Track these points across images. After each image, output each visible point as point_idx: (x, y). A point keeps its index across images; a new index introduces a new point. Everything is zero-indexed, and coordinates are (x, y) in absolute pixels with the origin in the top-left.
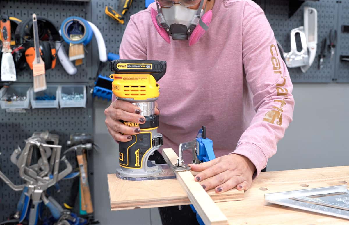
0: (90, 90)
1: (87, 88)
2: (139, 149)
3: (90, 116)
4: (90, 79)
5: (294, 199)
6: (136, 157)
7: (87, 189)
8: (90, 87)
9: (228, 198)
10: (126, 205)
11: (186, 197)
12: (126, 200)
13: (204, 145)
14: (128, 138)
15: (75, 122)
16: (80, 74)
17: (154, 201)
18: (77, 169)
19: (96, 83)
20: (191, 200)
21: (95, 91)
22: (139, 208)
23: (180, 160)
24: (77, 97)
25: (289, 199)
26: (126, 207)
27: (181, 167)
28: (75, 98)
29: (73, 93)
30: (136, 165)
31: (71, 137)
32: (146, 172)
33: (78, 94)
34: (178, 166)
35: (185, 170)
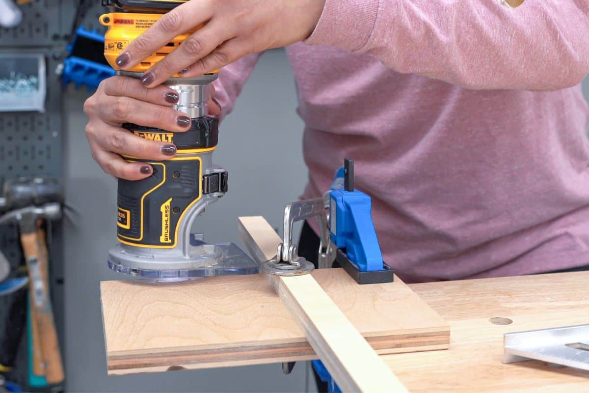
0: (56, 67)
1: (47, 61)
2: (171, 199)
3: (55, 134)
4: (56, 37)
5: (579, 346)
6: (164, 218)
7: (48, 320)
8: (55, 58)
9: (409, 343)
10: (146, 361)
11: (304, 341)
12: (146, 347)
13: (348, 207)
14: (143, 171)
15: (18, 149)
16: (30, 26)
17: (219, 351)
18: (21, 269)
19: (70, 48)
20: (316, 350)
21: (68, 69)
22: (180, 368)
23: (286, 244)
24: (23, 86)
25: (566, 347)
26: (146, 365)
27: (288, 263)
28: (17, 88)
29: (13, 74)
30: (162, 239)
31: (6, 187)
32: (187, 257)
33: (26, 77)
34: (282, 261)
35: (299, 271)
